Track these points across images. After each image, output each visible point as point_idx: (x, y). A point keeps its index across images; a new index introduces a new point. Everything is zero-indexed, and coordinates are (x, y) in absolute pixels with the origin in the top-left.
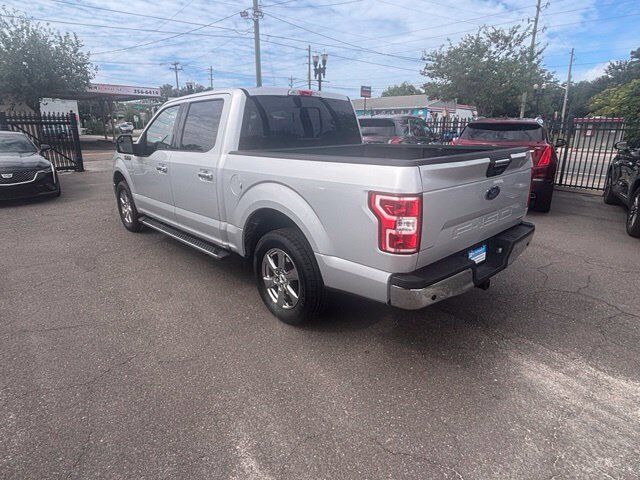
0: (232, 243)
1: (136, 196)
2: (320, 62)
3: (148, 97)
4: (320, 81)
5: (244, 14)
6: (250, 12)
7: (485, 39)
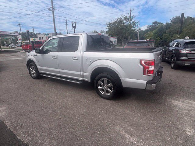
0: (85, 78)
1: (39, 67)
2: (74, 24)
3: (13, 35)
4: (74, 30)
5: (49, 9)
6: (51, 9)
7: (123, 19)
